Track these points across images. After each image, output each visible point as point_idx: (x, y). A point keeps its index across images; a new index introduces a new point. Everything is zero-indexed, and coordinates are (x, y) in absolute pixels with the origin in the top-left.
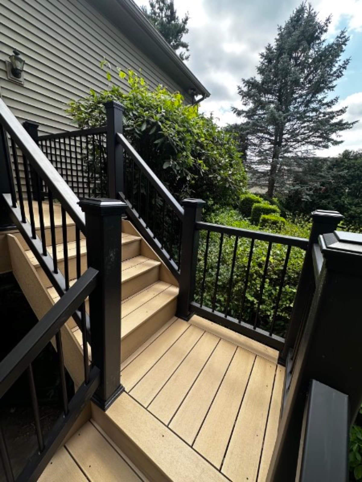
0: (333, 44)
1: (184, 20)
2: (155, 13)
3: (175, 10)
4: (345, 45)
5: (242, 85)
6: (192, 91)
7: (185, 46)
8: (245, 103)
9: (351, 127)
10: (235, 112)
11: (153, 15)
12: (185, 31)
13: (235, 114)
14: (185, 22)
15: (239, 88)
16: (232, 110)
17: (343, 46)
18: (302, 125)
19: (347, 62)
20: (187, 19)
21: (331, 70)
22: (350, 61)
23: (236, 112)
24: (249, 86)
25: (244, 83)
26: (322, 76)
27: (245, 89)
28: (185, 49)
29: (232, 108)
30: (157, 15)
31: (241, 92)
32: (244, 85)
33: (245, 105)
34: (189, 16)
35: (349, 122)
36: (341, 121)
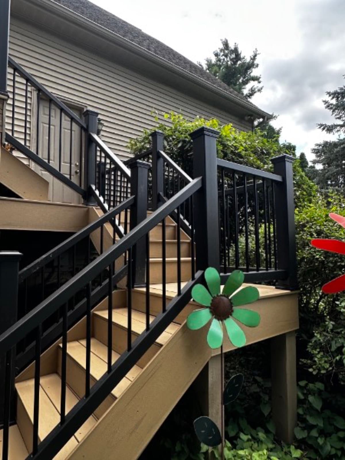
1: (252, 57)
2: (219, 60)
3: (239, 52)
5: (328, 98)
6: (249, 117)
7: (256, 79)
8: (337, 116)
10: (323, 129)
11: (218, 62)
12: (255, 66)
13: (324, 131)
14: (254, 58)
15: (326, 102)
16: (320, 128)
20: (255, 56)
23: (326, 128)
24: (338, 98)
25: (330, 96)
27: (334, 102)
28: (256, 82)
29: (319, 125)
30: (222, 61)
31: (329, 106)
32: (331, 97)
33: (339, 118)
34: (258, 53)
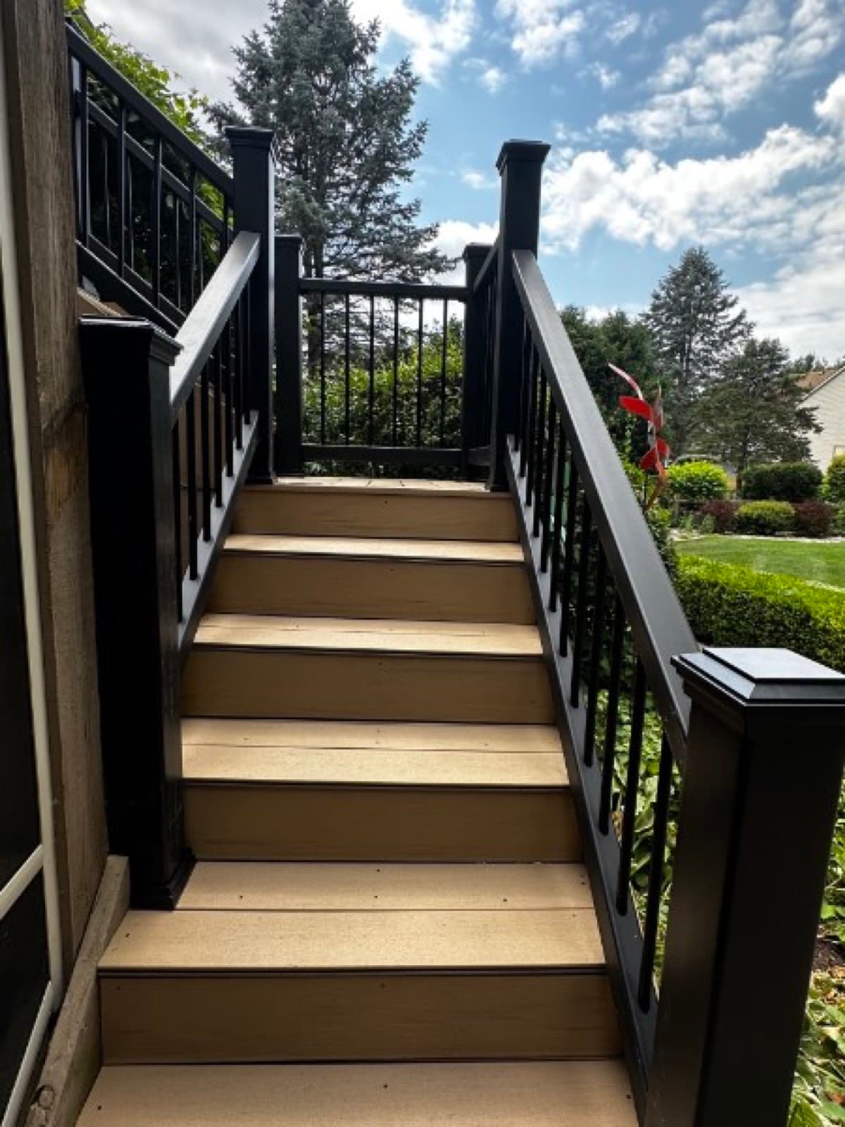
0: (391, 82)
4: (414, 92)
9: (454, 268)
17: (411, 94)
18: (361, 250)
19: (422, 129)
21: (398, 136)
22: (427, 127)
26: (383, 146)
35: (449, 258)
36: (434, 251)
